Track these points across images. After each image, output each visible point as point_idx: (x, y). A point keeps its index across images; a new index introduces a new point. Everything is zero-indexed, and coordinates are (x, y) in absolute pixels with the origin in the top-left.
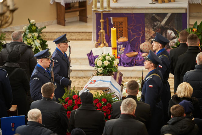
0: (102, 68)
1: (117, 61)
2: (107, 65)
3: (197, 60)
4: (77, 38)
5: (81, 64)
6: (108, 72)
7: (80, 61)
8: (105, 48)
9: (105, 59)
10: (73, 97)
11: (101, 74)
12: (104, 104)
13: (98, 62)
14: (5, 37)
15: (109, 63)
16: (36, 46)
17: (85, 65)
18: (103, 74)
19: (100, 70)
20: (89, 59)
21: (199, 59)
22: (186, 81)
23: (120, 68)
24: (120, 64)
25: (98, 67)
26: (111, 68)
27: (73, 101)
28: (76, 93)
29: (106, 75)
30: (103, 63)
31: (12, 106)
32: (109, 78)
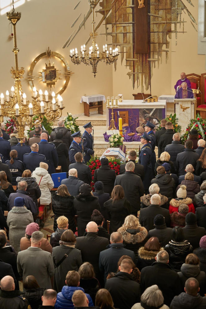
0: (113, 143)
1: (122, 139)
2: (116, 141)
3: (173, 138)
4: (97, 124)
5: (99, 140)
6: (117, 145)
7: (99, 138)
8: (114, 130)
9: (116, 138)
10: (96, 161)
11: (113, 147)
12: (115, 165)
13: (111, 139)
14: (53, 124)
15: (118, 140)
16: (72, 129)
17: (102, 141)
18: (114, 146)
19: (112, 144)
20: (104, 137)
21: (175, 137)
22: (166, 151)
23: (124, 143)
24: (124, 141)
25: (111, 142)
26: (119, 143)
27: (96, 163)
28: (98, 158)
29: (116, 147)
30: (114, 140)
31: (58, 166)
32: (118, 149)
